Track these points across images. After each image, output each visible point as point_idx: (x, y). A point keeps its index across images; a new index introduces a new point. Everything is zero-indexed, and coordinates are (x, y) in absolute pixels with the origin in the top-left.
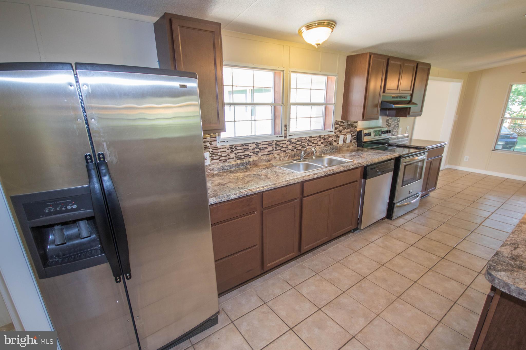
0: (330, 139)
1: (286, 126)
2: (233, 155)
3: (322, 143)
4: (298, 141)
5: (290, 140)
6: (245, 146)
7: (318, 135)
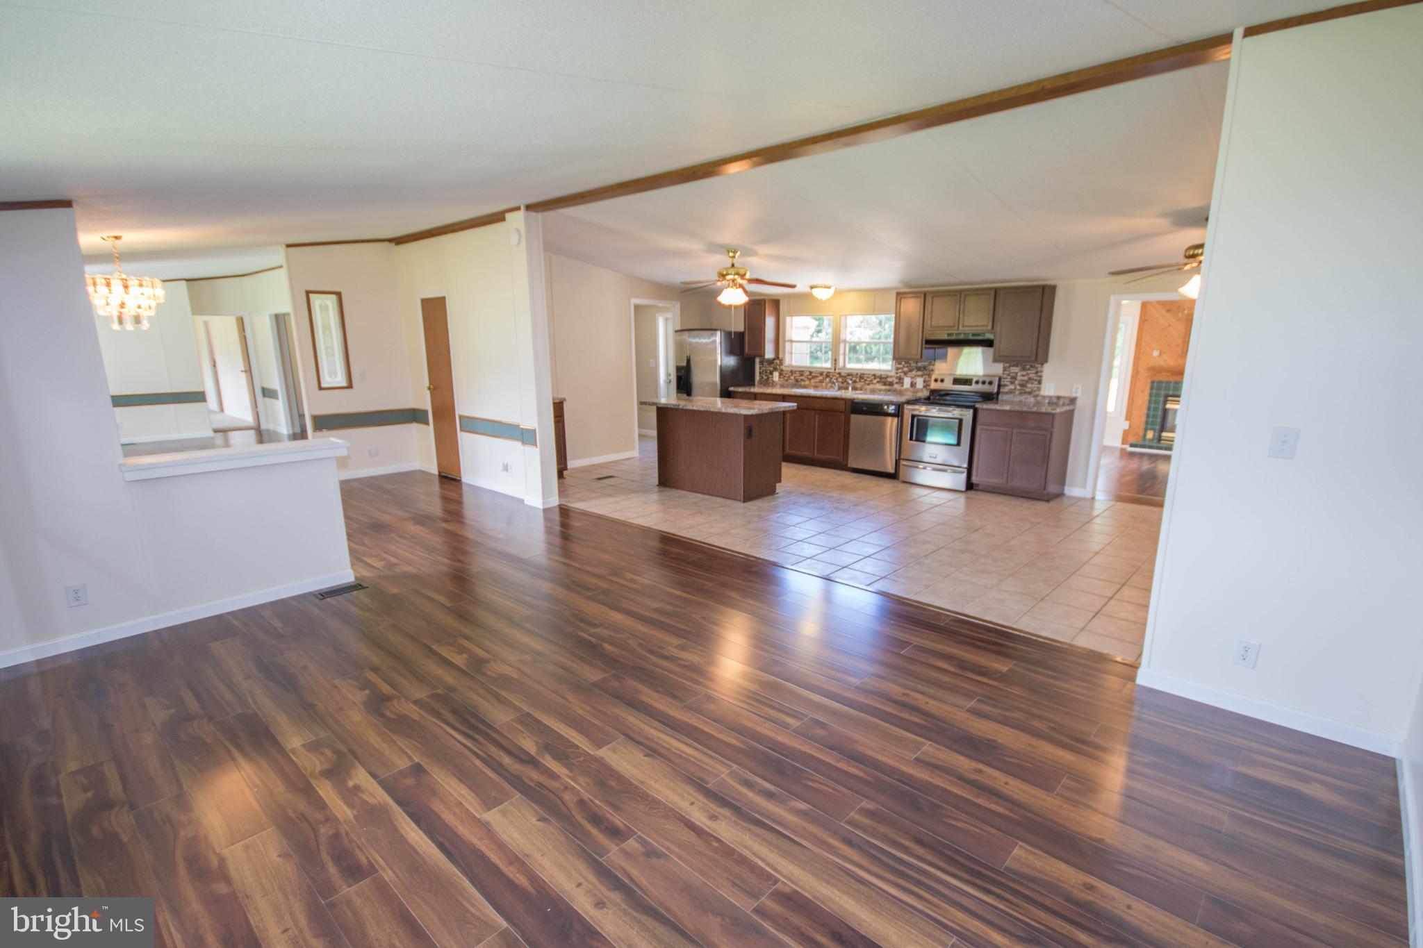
0: (889, 380)
1: (835, 360)
2: (792, 378)
3: (878, 382)
4: (848, 375)
5: (839, 374)
6: (802, 373)
7: (873, 373)
